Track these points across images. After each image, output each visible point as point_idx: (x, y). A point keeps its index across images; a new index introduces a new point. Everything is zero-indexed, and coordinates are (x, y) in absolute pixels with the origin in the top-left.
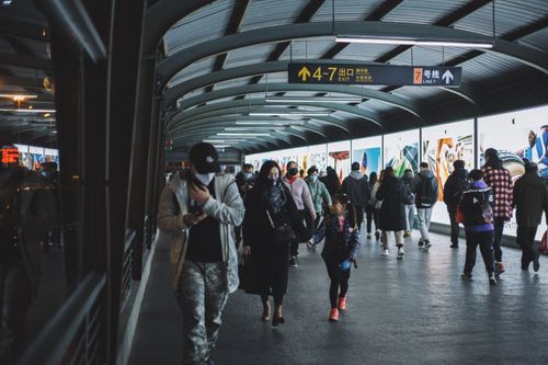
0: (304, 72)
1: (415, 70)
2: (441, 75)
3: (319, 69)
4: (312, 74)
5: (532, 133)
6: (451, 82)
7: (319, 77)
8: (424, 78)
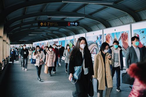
0: (42, 24)
1: (68, 23)
2: (74, 24)
3: (45, 23)
4: (43, 24)
5: (97, 37)
6: (77, 25)
7: (45, 25)
8: (71, 24)
